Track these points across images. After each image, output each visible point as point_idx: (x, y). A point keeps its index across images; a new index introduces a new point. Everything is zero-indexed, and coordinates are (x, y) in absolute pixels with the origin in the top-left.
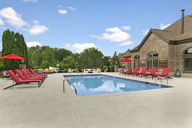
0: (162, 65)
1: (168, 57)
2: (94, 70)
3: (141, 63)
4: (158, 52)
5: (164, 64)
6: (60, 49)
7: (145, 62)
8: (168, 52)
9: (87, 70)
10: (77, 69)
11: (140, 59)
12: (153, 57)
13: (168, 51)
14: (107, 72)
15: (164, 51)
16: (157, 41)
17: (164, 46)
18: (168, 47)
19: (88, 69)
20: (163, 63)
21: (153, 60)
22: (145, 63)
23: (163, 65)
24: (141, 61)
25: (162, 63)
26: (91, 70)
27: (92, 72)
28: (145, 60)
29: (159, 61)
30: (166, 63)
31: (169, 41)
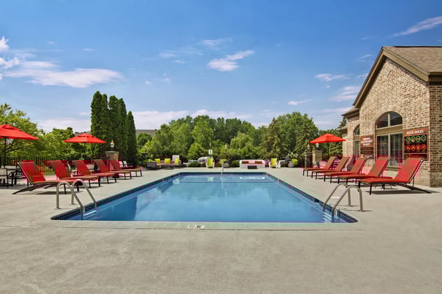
0: (411, 151)
1: (428, 124)
2: (263, 162)
3: (362, 145)
4: (403, 111)
5: (418, 148)
6: (227, 120)
7: (371, 141)
8: (428, 110)
9: (247, 162)
10: (225, 160)
11: (361, 135)
12: (389, 126)
13: (428, 106)
14: (295, 166)
15: (418, 106)
16: (399, 79)
17: (417, 93)
18: (428, 96)
19: (250, 161)
20: (415, 144)
21: (391, 136)
22: (372, 143)
23: (416, 151)
24: (362, 140)
25: (411, 144)
26: (256, 163)
27: (255, 168)
28: (371, 137)
29: (405, 138)
30: (421, 143)
31: (430, 76)
